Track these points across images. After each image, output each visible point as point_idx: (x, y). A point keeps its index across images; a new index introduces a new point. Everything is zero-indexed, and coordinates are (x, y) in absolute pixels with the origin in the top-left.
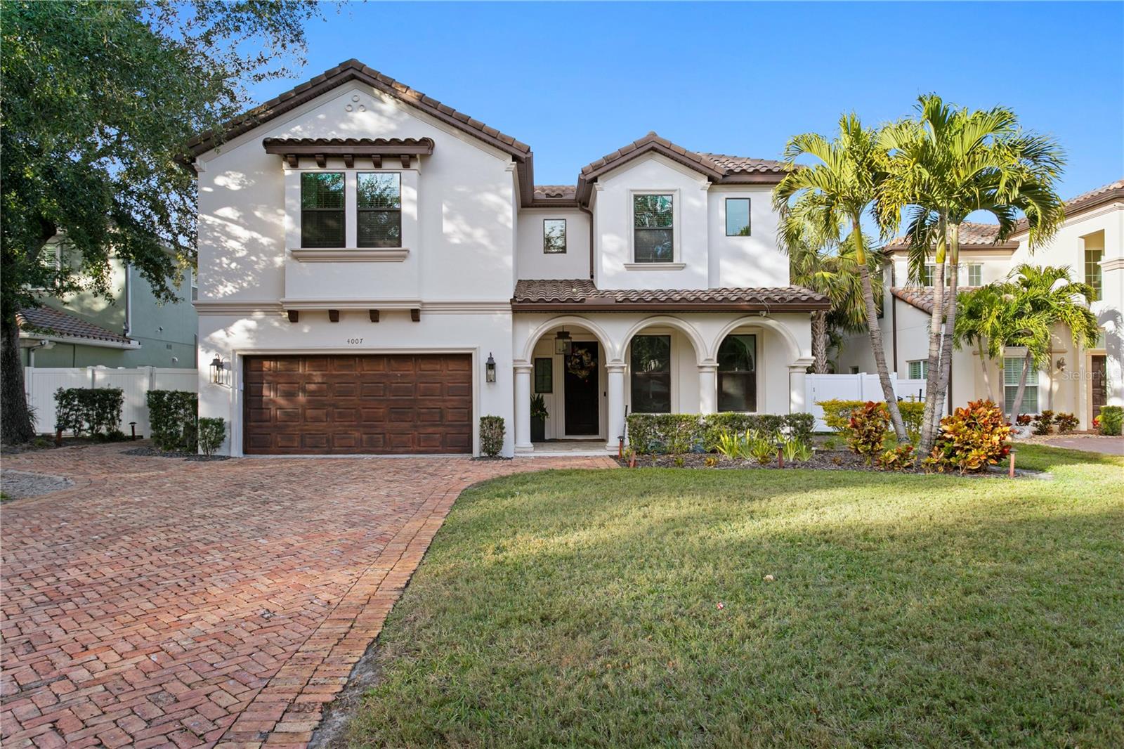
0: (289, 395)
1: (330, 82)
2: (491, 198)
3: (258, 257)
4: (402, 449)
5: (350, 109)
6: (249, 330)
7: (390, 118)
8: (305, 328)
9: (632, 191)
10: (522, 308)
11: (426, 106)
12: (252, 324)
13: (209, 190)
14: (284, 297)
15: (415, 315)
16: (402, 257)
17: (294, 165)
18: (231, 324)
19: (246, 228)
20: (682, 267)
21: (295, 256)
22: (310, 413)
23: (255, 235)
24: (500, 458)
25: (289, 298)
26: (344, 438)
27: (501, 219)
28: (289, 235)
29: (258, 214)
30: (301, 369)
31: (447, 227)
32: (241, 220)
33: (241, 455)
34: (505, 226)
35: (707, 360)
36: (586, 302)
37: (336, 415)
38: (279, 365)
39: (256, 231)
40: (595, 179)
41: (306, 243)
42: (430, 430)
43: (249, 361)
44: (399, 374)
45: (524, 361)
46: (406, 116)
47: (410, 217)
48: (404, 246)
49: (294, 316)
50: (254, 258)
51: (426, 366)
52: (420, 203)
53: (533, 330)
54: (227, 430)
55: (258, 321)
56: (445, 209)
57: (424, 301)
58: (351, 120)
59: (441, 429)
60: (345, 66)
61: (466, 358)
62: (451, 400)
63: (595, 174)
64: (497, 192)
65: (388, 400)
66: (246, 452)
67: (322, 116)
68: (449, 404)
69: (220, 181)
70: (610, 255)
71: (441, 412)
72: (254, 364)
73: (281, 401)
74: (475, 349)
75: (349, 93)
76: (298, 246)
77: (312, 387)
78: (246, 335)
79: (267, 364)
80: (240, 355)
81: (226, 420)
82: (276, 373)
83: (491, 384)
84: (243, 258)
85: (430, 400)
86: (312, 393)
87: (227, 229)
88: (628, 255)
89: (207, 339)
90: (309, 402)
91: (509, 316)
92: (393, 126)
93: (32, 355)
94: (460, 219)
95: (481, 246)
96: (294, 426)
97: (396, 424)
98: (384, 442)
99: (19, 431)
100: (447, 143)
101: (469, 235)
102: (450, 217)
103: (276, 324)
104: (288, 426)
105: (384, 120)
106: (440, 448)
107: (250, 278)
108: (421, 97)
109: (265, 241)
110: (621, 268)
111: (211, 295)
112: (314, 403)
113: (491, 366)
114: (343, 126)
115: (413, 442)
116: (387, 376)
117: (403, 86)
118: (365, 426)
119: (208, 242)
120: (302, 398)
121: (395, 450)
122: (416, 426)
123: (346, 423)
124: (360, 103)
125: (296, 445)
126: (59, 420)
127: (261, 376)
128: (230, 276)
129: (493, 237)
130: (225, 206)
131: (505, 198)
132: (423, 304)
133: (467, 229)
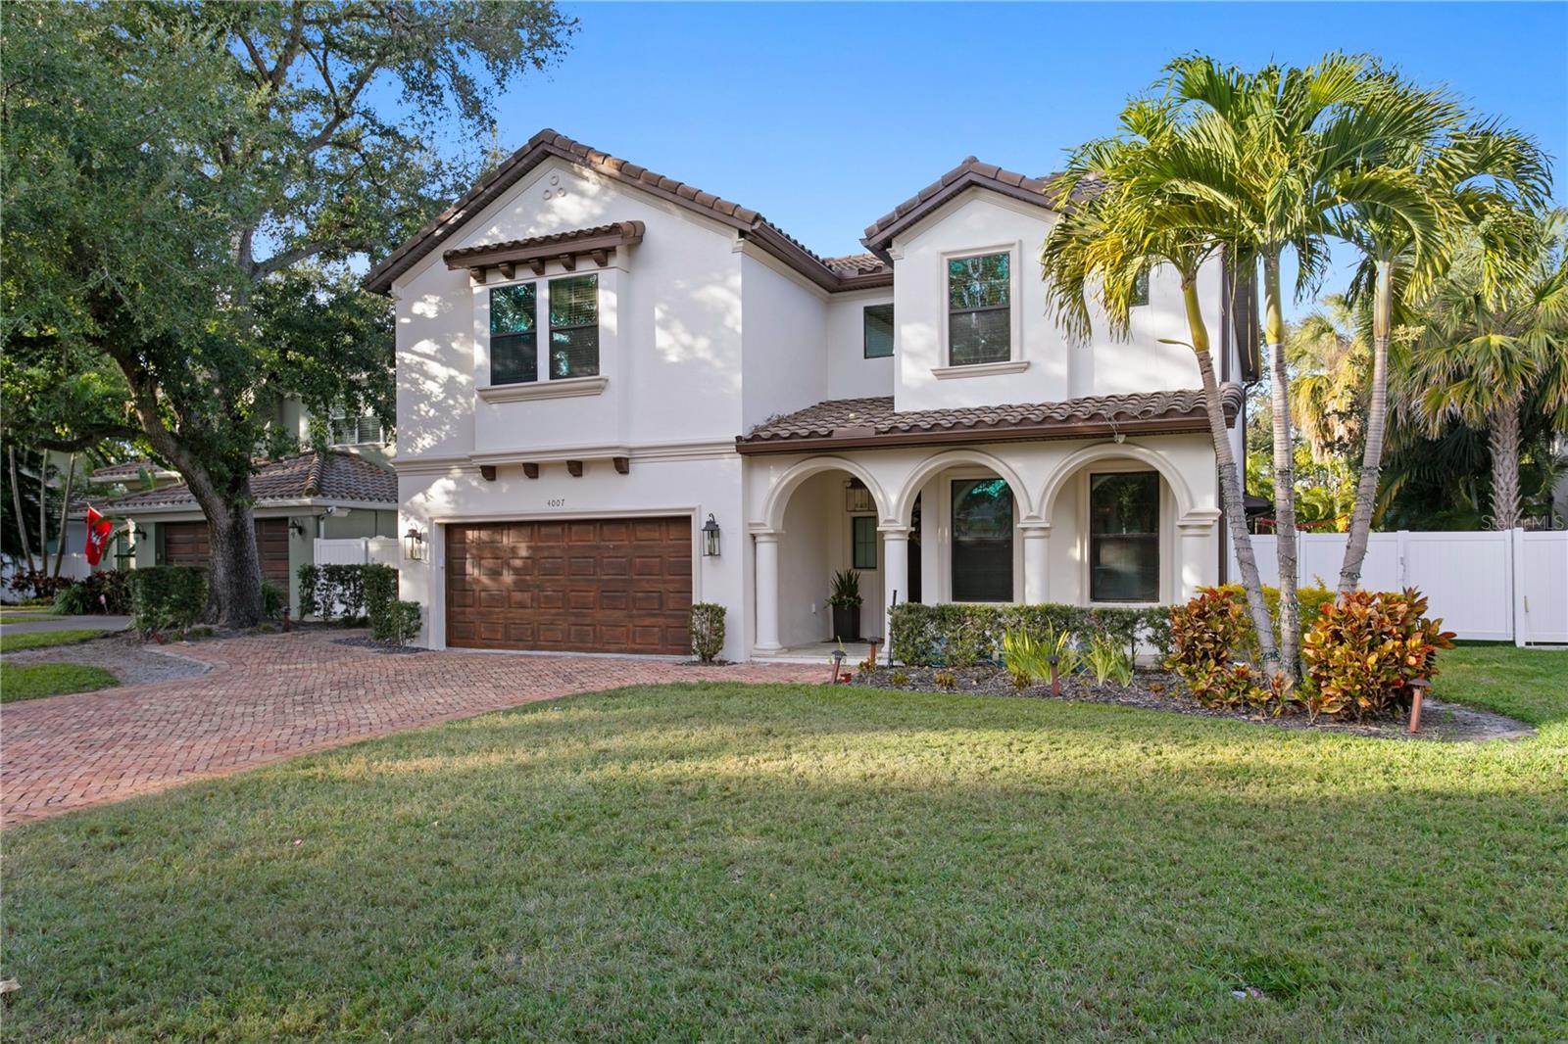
0: (495, 574)
1: (520, 165)
2: (717, 293)
3: (456, 400)
4: (613, 647)
5: (548, 195)
6: (448, 492)
7: (594, 198)
8: (504, 485)
9: (944, 254)
10: (755, 448)
11: (629, 177)
12: (450, 484)
13: (406, 321)
14: (474, 449)
15: (621, 465)
16: (598, 390)
17: (482, 280)
18: (430, 486)
19: (443, 364)
20: (1025, 367)
21: (486, 397)
22: (518, 596)
23: (453, 372)
24: (722, 663)
25: (480, 450)
26: (551, 630)
27: (729, 321)
28: (480, 368)
29: (454, 345)
30: (507, 540)
31: (662, 339)
32: (439, 356)
33: (443, 647)
34: (733, 330)
35: (1028, 518)
36: (835, 436)
37: (542, 600)
38: (484, 535)
39: (456, 368)
40: (888, 243)
41: (497, 378)
42: (648, 621)
43: (452, 531)
44: (611, 544)
45: (763, 524)
46: (613, 193)
47: (608, 330)
48: (602, 373)
49: (489, 473)
50: (451, 402)
51: (643, 533)
52: (624, 310)
53: (775, 479)
54: (423, 616)
55: (458, 481)
56: (658, 314)
57: (632, 445)
58: (548, 210)
59: (661, 621)
60: (536, 142)
61: (686, 520)
62: (673, 581)
63: (886, 233)
64: (722, 283)
65: (599, 581)
66: (449, 644)
67: (519, 210)
68: (671, 587)
69: (418, 308)
70: (914, 355)
71: (661, 597)
72: (457, 536)
73: (485, 580)
74: (693, 509)
75: (546, 174)
76: (487, 384)
77: (518, 563)
78: (445, 498)
79: (471, 534)
80: (439, 524)
81: (424, 603)
82: (480, 544)
83: (716, 560)
84: (441, 402)
85: (648, 581)
86: (516, 571)
87: (425, 368)
88: (938, 358)
89: (408, 504)
90: (516, 583)
91: (738, 461)
92: (597, 211)
93: (322, 524)
94: (678, 327)
95: (704, 362)
96: (498, 613)
97: (608, 612)
98: (595, 636)
99: (247, 613)
100: (662, 225)
101: (688, 349)
102: (665, 325)
103: (475, 483)
104: (491, 613)
105: (587, 202)
106: (659, 647)
107: (448, 427)
108: (622, 166)
109: (463, 379)
110: (930, 376)
111: (410, 450)
112: (520, 585)
113: (713, 529)
114: (540, 218)
115: (627, 637)
116: (598, 547)
117: (599, 154)
118: (574, 614)
119: (407, 385)
120: (508, 578)
121: (607, 647)
122: (631, 616)
123: (553, 611)
124: (559, 186)
125: (499, 637)
126: (302, 602)
127: (465, 551)
128: (429, 425)
129: (717, 347)
130: (422, 339)
131: (732, 290)
132: (631, 450)
133: (686, 339)
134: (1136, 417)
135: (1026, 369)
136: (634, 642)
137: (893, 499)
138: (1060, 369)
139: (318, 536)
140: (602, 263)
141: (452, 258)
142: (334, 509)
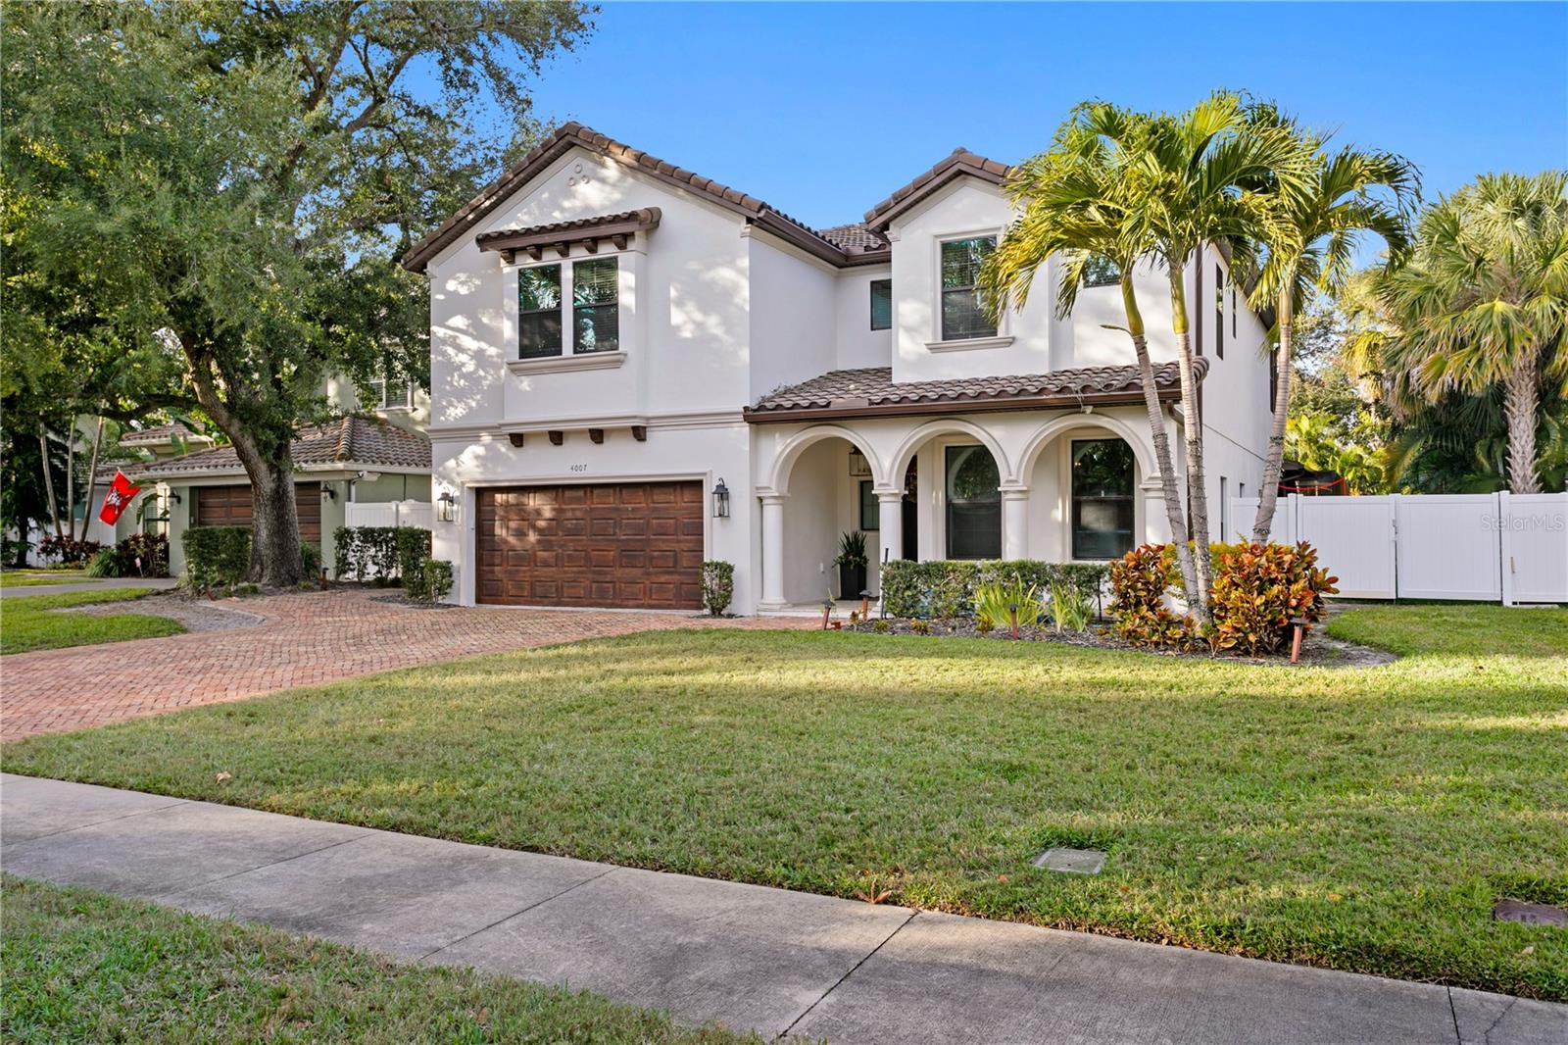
0: (520, 534)
1: (547, 155)
2: (725, 274)
3: (486, 372)
4: (631, 603)
5: (572, 182)
6: (477, 457)
7: (614, 185)
8: (530, 450)
9: (937, 237)
10: (761, 418)
11: (645, 166)
12: (480, 450)
13: (440, 297)
14: (503, 418)
15: (639, 433)
16: (617, 364)
17: (511, 261)
18: (461, 452)
19: (475, 338)
20: (1012, 341)
21: (514, 369)
22: (542, 554)
23: (484, 345)
24: (730, 616)
25: (509, 418)
26: (573, 587)
27: (737, 300)
28: (509, 343)
29: (485, 320)
30: (533, 502)
31: (677, 317)
32: (471, 330)
33: (474, 604)
34: (741, 309)
35: (1009, 481)
36: (832, 407)
37: (566, 559)
38: (512, 498)
39: (485, 341)
40: (885, 226)
41: (524, 353)
42: (663, 578)
43: (482, 494)
44: (630, 507)
45: (769, 488)
46: (630, 180)
47: (627, 309)
48: (621, 349)
49: (517, 440)
50: (482, 373)
51: (659, 496)
52: (641, 290)
53: (781, 445)
54: (454, 574)
55: (486, 446)
56: (673, 293)
57: (650, 415)
58: (571, 195)
59: (675, 578)
60: (561, 134)
61: (697, 485)
62: (687, 541)
63: (883, 218)
64: (731, 263)
65: (619, 541)
66: (479, 601)
67: (545, 195)
68: (684, 546)
69: (451, 285)
70: (909, 330)
71: (675, 556)
72: (486, 499)
73: (512, 540)
74: (704, 474)
75: (571, 162)
76: (516, 357)
77: (541, 524)
78: (475, 463)
79: (499, 498)
80: (470, 488)
81: (455, 563)
82: (507, 506)
83: (725, 521)
84: (471, 373)
85: (664, 541)
86: (540, 531)
87: (458, 341)
88: (932, 333)
89: (441, 469)
90: (539, 541)
91: (746, 428)
92: (617, 196)
93: (353, 488)
94: (691, 306)
95: (715, 338)
96: (524, 572)
97: (627, 570)
98: (614, 592)
99: (288, 572)
100: (677, 210)
101: (699, 325)
102: (680, 303)
103: (503, 449)
104: (518, 571)
105: (607, 188)
106: (674, 602)
107: (479, 397)
108: (640, 157)
109: (492, 351)
110: (925, 350)
111: (442, 418)
112: (545, 544)
113: (722, 493)
114: (567, 204)
115: (645, 594)
116: (617, 510)
117: (619, 146)
118: (595, 572)
119: (440, 358)
120: (532, 537)
121: (625, 603)
122: (648, 574)
123: (575, 569)
124: (582, 173)
125: (526, 594)
126: (338, 562)
127: (494, 513)
128: (460, 395)
129: (727, 323)
130: (456, 315)
131: (740, 271)
132: (648, 419)
133: (698, 316)
134: (1100, 390)
135: (1011, 343)
136: (650, 598)
137: (887, 463)
138: (1042, 344)
139: (349, 500)
140: (622, 247)
141: (484, 241)
142: (365, 473)
